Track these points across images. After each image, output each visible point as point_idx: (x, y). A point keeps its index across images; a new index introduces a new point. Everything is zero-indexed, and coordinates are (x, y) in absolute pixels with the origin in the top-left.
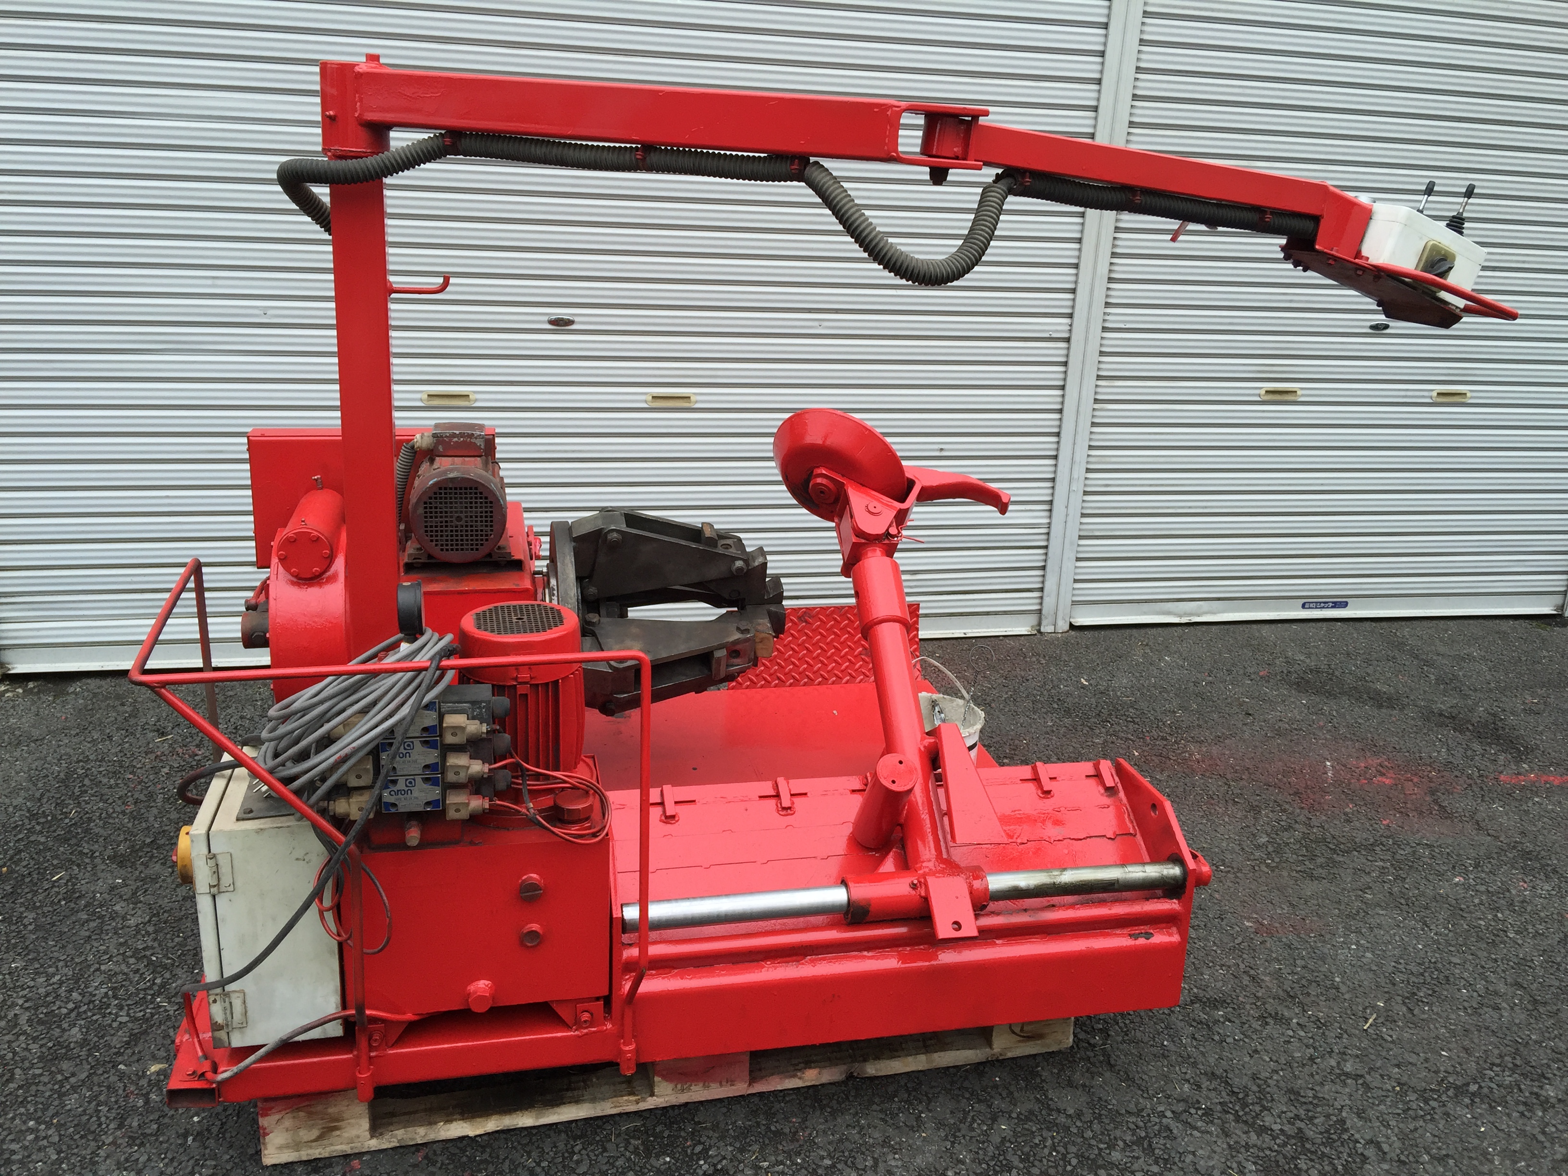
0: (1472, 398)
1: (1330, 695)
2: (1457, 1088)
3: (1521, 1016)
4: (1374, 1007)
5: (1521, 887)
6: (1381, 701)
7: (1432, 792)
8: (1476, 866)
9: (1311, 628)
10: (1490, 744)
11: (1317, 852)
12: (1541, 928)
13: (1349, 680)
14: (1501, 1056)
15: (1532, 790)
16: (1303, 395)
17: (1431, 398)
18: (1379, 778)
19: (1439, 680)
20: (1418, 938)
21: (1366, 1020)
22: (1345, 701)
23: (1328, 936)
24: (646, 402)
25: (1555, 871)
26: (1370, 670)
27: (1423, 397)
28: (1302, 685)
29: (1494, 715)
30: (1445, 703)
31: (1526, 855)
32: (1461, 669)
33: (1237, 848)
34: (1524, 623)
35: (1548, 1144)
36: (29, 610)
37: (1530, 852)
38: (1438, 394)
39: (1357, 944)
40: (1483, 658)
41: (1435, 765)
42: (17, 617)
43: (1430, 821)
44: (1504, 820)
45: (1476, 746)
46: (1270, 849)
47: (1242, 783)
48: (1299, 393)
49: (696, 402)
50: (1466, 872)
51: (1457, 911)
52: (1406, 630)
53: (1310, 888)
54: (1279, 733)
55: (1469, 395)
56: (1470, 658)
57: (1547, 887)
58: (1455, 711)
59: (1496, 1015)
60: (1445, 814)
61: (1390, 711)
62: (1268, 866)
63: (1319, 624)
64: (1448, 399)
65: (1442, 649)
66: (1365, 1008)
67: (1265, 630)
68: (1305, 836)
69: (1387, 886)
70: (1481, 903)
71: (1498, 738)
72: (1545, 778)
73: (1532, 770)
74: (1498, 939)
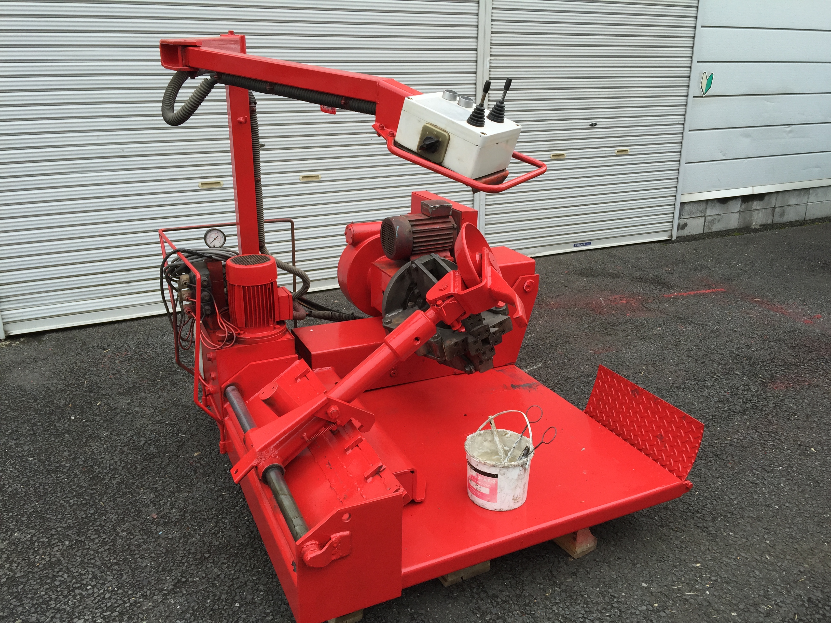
0: (630, 152)
1: (594, 276)
2: (677, 387)
3: (692, 365)
4: (643, 369)
5: (681, 328)
6: (613, 276)
7: (642, 303)
8: (664, 324)
9: (579, 255)
10: (657, 286)
11: (607, 327)
12: (692, 339)
13: (599, 270)
14: (689, 376)
15: (676, 298)
16: (567, 156)
17: (615, 153)
18: (621, 301)
19: (633, 267)
20: (651, 347)
21: (641, 373)
22: (600, 278)
23: (620, 351)
24: (299, 179)
25: (692, 322)
26: (606, 266)
27: (612, 153)
28: (582, 274)
29: (656, 276)
30: (637, 274)
31: (680, 318)
32: (639, 262)
33: (578, 330)
34: (658, 244)
35: (711, 398)
36: (17, 304)
37: (681, 318)
38: (618, 151)
39: (631, 352)
40: (646, 257)
41: (640, 295)
42: (11, 308)
43: (643, 313)
44: (670, 309)
45: (653, 287)
46: (590, 328)
47: (572, 309)
48: (565, 155)
49: (321, 178)
50: (661, 327)
51: (662, 338)
52: (615, 251)
53: (608, 338)
54: (579, 291)
55: (629, 151)
56: (641, 258)
57: (690, 327)
58: (642, 277)
59: (684, 366)
60: (649, 310)
61: (617, 279)
62: (591, 333)
63: (581, 253)
64: (622, 153)
65: (630, 256)
66: (640, 370)
67: (561, 257)
68: (601, 323)
69: (635, 334)
70: (669, 334)
71: (660, 283)
72: (680, 294)
73: (675, 292)
74: (678, 344)
